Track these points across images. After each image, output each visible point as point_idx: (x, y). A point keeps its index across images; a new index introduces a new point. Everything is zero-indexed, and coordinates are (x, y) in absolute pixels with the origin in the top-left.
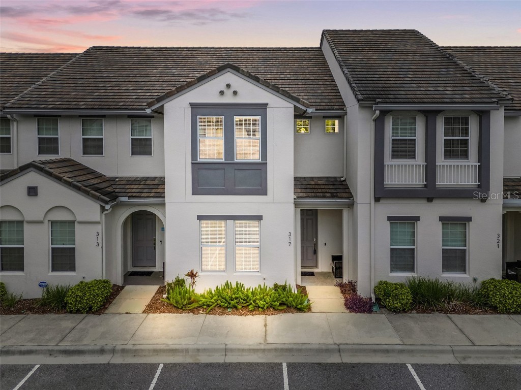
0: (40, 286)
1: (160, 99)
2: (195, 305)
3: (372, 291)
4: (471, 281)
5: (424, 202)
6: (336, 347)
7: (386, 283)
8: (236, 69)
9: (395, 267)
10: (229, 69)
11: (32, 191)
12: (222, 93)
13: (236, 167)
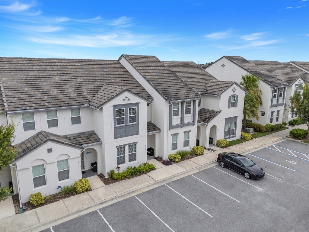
0: (57, 188)
1: (102, 105)
2: (123, 177)
3: (168, 158)
4: (190, 148)
5: (180, 128)
6: (173, 176)
7: (171, 155)
8: (129, 91)
9: (173, 149)
10: (127, 91)
11: (50, 150)
12: (124, 100)
13: (129, 126)
